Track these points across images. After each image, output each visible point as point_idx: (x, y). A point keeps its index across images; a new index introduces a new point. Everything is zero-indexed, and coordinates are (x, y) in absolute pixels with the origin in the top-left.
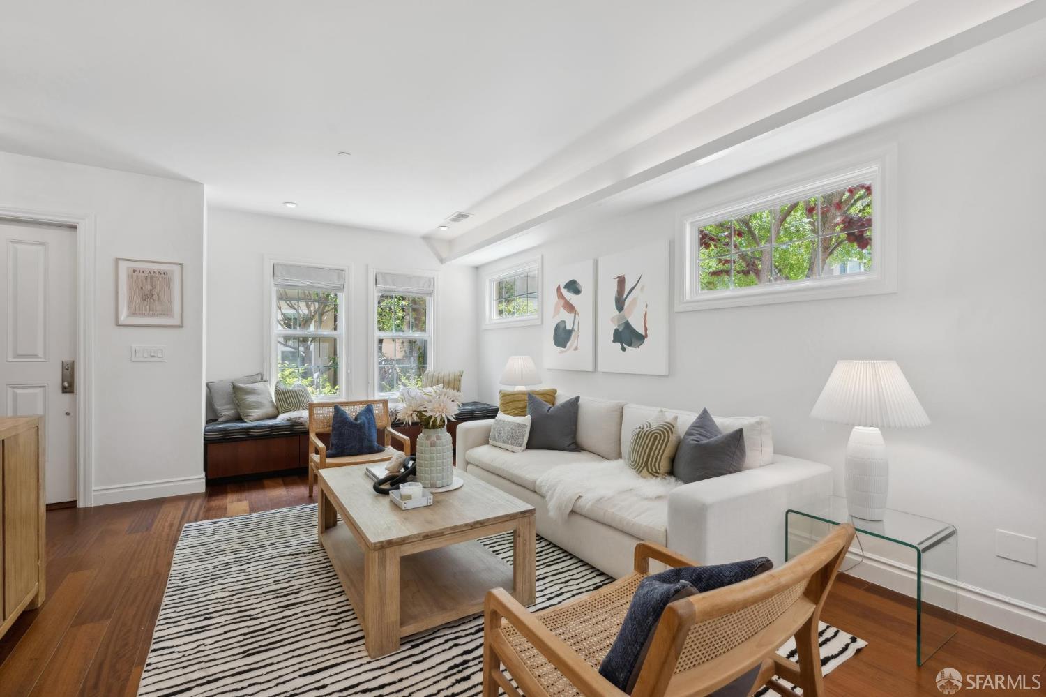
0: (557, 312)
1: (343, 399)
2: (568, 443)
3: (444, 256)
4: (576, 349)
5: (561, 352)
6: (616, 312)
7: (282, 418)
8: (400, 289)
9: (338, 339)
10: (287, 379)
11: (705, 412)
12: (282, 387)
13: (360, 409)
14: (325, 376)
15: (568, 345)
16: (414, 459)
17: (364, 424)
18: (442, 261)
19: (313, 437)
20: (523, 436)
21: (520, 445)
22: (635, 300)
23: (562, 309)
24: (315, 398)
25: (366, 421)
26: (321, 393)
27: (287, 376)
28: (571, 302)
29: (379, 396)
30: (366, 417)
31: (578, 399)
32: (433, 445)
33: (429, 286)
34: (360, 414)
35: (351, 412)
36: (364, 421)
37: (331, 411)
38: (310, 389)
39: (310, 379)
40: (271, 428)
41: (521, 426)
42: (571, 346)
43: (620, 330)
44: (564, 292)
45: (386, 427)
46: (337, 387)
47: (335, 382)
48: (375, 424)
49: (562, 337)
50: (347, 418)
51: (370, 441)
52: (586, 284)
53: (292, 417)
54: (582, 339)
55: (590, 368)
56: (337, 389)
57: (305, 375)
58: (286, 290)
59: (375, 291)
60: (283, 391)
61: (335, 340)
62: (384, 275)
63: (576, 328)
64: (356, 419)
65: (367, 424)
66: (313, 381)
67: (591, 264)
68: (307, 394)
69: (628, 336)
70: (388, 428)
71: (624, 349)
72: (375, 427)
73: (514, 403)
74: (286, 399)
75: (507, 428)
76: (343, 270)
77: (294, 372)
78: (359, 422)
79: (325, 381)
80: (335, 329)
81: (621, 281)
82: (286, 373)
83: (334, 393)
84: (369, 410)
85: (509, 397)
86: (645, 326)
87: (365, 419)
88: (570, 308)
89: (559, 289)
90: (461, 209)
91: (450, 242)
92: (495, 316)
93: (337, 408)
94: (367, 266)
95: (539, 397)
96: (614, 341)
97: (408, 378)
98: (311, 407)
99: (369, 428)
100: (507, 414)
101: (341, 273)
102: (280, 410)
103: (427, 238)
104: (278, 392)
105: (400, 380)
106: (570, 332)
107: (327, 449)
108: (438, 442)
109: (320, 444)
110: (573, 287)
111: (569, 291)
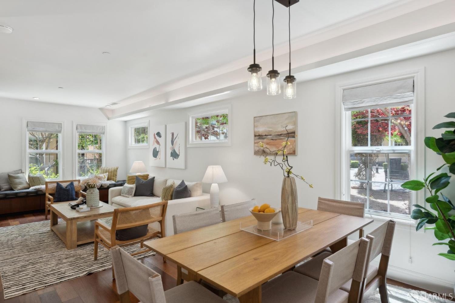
0: (154, 144)
1: (61, 180)
2: (149, 193)
3: (110, 117)
4: (160, 159)
5: (155, 160)
6: (171, 146)
7: (32, 189)
8: (88, 131)
9: (58, 154)
10: (33, 172)
11: (183, 181)
12: (31, 175)
13: (68, 183)
14: (52, 170)
15: (157, 157)
16: (86, 199)
17: (70, 189)
18: (109, 119)
19: (47, 195)
20: (132, 192)
21: (131, 195)
22: (176, 142)
23: (155, 143)
24: (47, 180)
25: (70, 188)
26: (50, 177)
27: (33, 170)
28: (158, 140)
29: (78, 178)
30: (71, 187)
31: (154, 178)
32: (92, 193)
33: (103, 130)
34: (68, 186)
35: (64, 185)
36: (69, 188)
37: (55, 185)
38: (44, 176)
39: (44, 171)
40: (28, 193)
41: (132, 188)
42: (158, 158)
43: (173, 152)
44: (156, 136)
45: (79, 191)
46: (58, 175)
47: (57, 172)
48: (74, 190)
49: (155, 154)
50: (62, 187)
51: (72, 196)
52: (163, 134)
53: (37, 188)
54: (161, 155)
55: (164, 166)
56: (58, 176)
57: (42, 169)
58: (33, 133)
59: (76, 132)
60: (32, 177)
61: (57, 154)
62: (81, 126)
63: (160, 150)
64: (66, 187)
65: (71, 189)
66: (45, 172)
67: (164, 126)
68: (44, 178)
69: (175, 155)
70: (80, 191)
71: (173, 159)
72: (75, 190)
73: (132, 179)
74: (33, 180)
75: (127, 189)
76: (61, 124)
77: (36, 168)
78: (67, 188)
79: (52, 172)
80: (57, 149)
81: (173, 134)
82: (32, 169)
83: (56, 178)
84: (72, 183)
85: (130, 178)
86: (179, 152)
87: (70, 187)
88: (158, 143)
89: (154, 135)
90: (115, 101)
91: (113, 111)
92: (133, 143)
93: (58, 183)
94: (72, 122)
95: (140, 177)
96: (171, 156)
97: (93, 170)
98: (46, 183)
99: (72, 191)
100: (129, 184)
101: (60, 125)
102: (31, 185)
103: (101, 109)
104: (29, 177)
105: (89, 172)
106: (158, 152)
107: (54, 199)
108: (93, 192)
109: (51, 197)
110: (159, 134)
111: (158, 136)
